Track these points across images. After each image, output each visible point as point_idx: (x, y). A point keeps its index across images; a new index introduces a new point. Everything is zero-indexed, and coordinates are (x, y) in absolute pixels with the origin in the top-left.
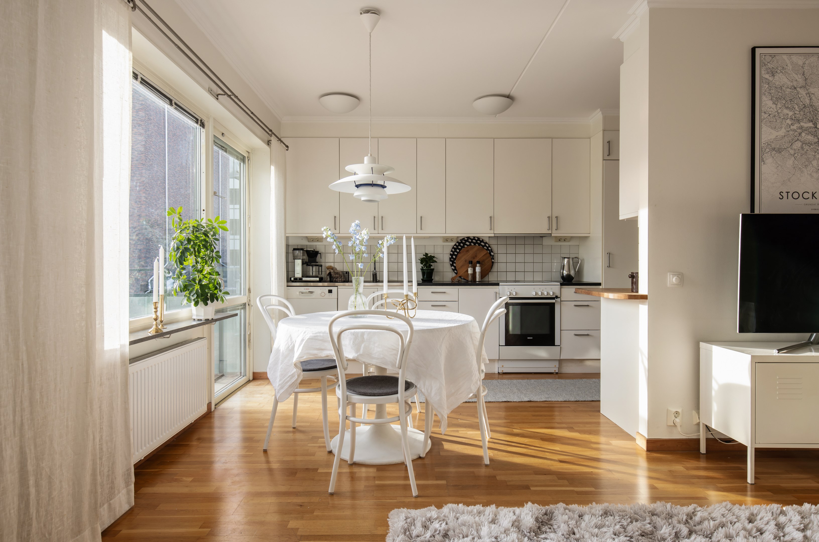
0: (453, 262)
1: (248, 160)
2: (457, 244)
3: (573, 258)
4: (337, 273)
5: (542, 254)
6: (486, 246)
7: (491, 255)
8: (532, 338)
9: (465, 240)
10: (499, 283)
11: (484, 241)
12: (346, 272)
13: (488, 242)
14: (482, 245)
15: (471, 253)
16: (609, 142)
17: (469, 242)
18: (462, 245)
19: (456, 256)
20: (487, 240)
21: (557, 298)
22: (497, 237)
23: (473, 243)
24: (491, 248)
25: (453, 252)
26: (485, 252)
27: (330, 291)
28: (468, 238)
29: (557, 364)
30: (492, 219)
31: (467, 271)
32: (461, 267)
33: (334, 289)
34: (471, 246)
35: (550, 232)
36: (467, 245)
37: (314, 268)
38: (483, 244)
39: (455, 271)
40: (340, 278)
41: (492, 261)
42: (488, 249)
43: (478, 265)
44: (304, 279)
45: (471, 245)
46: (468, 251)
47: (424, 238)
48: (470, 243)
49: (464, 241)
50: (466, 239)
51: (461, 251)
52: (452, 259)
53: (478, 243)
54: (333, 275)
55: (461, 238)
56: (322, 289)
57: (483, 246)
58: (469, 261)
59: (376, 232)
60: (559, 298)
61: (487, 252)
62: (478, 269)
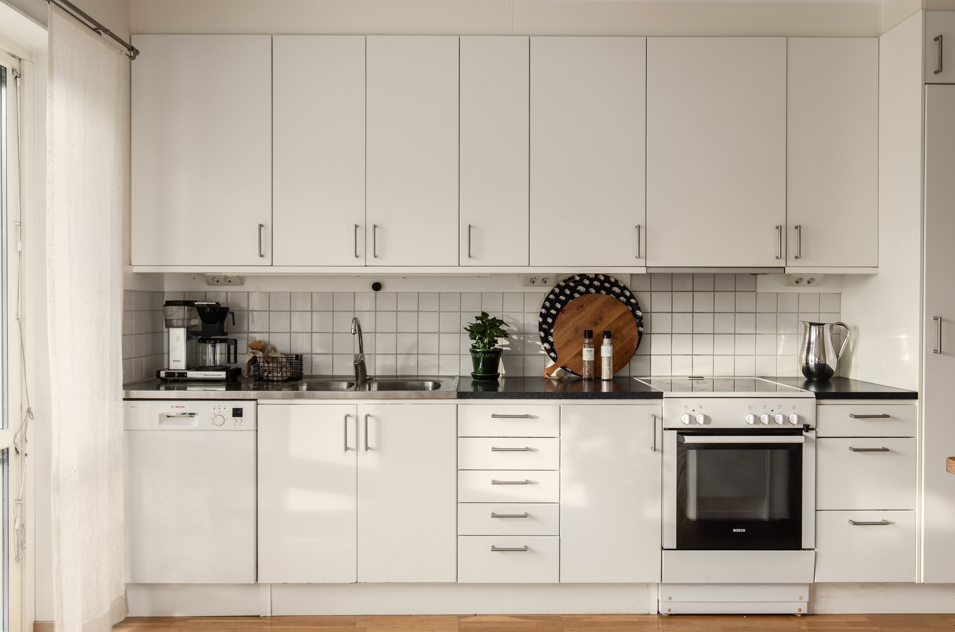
0: (547, 333)
1: (16, 77)
2: (557, 290)
3: (832, 326)
4: (274, 359)
5: (756, 313)
6: (625, 296)
7: (635, 316)
8: (744, 530)
9: (575, 282)
10: (662, 393)
11: (620, 284)
12: (297, 356)
13: (628, 285)
14: (614, 293)
15: (590, 311)
16: (939, 39)
17: (584, 285)
18: (568, 292)
19: (554, 317)
20: (626, 282)
21: (807, 431)
22: (650, 276)
23: (595, 287)
24: (635, 299)
25: (548, 309)
26: (622, 309)
27: (237, 413)
28: (583, 276)
29: (805, 593)
30: (642, 231)
31: (580, 354)
32: (566, 344)
33: (248, 407)
34: (589, 296)
35: (782, 263)
36: (579, 292)
37: (218, 347)
38: (616, 290)
39: (552, 354)
40: (278, 372)
41: (639, 331)
42: (628, 303)
43: (606, 341)
44: (191, 374)
45: (589, 293)
46: (582, 307)
47: (479, 276)
48: (587, 287)
49: (572, 284)
50: (578, 278)
51: (565, 308)
52: (544, 326)
53: (605, 289)
54: (261, 364)
55: (566, 277)
56: (217, 408)
57: (618, 296)
58: (585, 331)
59: (361, 262)
60: (813, 429)
61: (628, 309)
62: (606, 350)
